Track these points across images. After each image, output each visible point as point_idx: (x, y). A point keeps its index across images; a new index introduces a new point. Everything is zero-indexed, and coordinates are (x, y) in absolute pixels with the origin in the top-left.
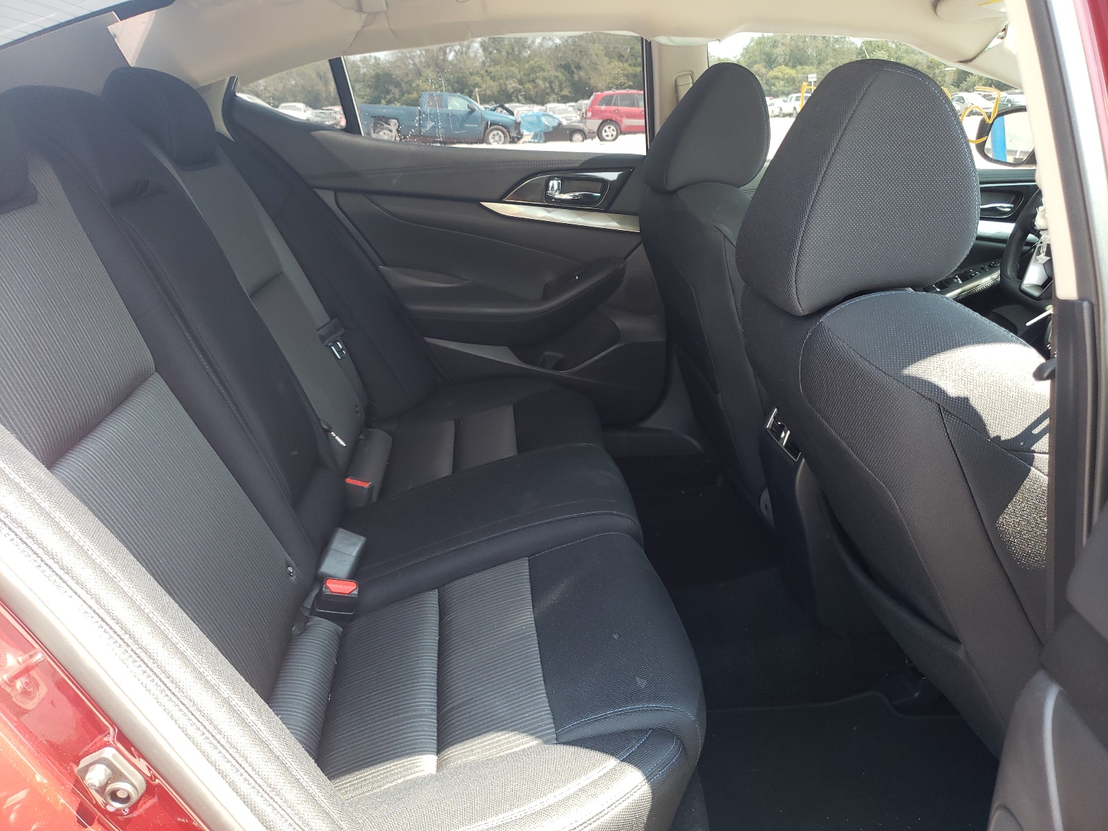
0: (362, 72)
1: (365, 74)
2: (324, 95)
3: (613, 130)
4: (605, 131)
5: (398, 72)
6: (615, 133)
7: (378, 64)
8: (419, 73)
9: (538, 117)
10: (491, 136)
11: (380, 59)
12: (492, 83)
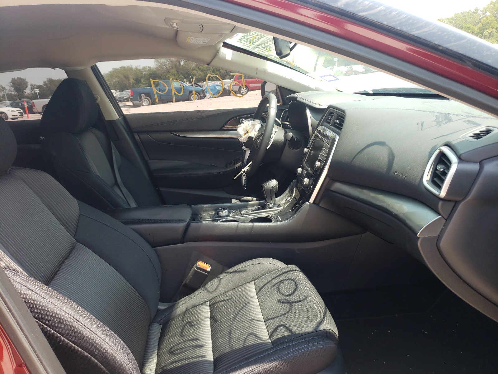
0: (144, 73)
1: (145, 74)
2: (128, 85)
3: (245, 90)
4: (242, 90)
5: (159, 72)
6: (246, 91)
7: (151, 69)
8: (169, 72)
9: (214, 87)
10: (192, 97)
11: (151, 67)
12: (201, 73)
